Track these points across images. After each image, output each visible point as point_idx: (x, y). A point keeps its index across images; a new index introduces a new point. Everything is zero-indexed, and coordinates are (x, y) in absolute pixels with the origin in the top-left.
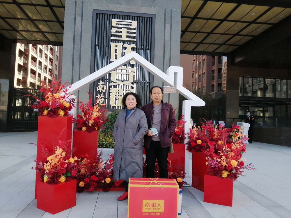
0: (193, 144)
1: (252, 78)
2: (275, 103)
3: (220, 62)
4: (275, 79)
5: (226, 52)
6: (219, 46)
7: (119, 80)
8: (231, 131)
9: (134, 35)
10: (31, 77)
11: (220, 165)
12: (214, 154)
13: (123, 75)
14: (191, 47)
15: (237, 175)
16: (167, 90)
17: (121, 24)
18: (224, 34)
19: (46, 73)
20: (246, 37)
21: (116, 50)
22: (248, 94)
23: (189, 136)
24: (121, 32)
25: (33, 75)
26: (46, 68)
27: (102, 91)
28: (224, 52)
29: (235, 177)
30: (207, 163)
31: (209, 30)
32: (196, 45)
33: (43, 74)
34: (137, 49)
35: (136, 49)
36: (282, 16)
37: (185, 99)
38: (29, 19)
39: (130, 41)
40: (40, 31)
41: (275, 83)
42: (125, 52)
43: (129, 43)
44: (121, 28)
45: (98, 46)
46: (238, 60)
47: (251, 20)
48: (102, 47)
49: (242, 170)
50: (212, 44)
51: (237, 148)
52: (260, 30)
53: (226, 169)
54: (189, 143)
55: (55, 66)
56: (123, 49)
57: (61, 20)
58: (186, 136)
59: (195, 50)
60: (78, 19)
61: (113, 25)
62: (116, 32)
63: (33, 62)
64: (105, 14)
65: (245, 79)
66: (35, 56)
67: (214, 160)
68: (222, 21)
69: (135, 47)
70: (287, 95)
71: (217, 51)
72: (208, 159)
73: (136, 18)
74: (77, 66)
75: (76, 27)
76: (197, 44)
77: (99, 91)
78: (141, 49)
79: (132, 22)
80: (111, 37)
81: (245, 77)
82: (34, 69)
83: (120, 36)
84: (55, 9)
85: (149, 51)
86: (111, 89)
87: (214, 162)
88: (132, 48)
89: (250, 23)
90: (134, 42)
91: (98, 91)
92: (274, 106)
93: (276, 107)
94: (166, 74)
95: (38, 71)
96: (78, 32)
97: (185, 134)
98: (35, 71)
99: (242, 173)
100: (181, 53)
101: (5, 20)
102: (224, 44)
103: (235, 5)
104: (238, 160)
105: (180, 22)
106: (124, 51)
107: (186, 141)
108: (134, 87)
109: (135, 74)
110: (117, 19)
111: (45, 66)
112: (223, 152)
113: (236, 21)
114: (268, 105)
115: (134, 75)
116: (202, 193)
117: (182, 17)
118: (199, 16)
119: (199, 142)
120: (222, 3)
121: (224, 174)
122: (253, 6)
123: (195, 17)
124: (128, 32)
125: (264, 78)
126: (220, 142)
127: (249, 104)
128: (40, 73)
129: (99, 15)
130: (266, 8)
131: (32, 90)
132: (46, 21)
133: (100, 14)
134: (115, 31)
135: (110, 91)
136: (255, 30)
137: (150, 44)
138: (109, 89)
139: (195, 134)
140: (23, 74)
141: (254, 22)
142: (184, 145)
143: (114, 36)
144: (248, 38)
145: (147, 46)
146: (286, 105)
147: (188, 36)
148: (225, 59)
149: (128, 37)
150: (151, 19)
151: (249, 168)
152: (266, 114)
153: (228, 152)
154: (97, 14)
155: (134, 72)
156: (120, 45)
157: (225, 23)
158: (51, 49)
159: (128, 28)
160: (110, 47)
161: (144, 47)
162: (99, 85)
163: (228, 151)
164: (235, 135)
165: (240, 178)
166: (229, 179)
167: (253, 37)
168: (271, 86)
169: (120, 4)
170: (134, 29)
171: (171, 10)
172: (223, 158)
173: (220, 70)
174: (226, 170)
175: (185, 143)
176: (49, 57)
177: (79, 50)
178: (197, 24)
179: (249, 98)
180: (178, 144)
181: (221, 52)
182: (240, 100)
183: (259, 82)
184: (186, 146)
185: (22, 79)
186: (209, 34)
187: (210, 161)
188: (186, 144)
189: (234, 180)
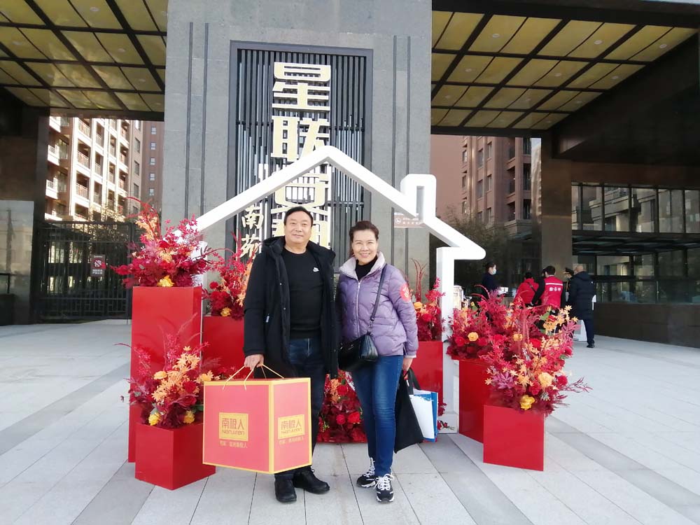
0: (459, 340)
1: (601, 188)
2: (657, 244)
3: (527, 150)
4: (656, 188)
5: (538, 127)
6: (521, 114)
7: (292, 201)
8: (541, 313)
9: (326, 98)
10: (79, 192)
11: (516, 383)
12: (502, 362)
13: (300, 189)
14: (456, 118)
15: (554, 404)
16: (402, 221)
17: (295, 74)
18: (533, 87)
19: (114, 182)
20: (584, 94)
21: (285, 132)
22: (594, 224)
23: (451, 324)
24: (295, 91)
25: (81, 187)
26: (112, 171)
27: (254, 227)
28: (534, 128)
29: (548, 407)
30: (488, 382)
31: (497, 80)
32: (467, 113)
33: (107, 186)
34: (333, 128)
35: (331, 129)
36: (663, 46)
37: (443, 244)
38: (81, 61)
39: (316, 112)
40: (105, 88)
41: (655, 197)
42: (304, 137)
43: (313, 114)
44: (295, 82)
45: (244, 124)
46: (568, 145)
47: (594, 55)
48: (253, 126)
49: (561, 393)
50: (506, 109)
51: (553, 349)
52: (615, 78)
53: (529, 391)
54: (452, 341)
55: (134, 164)
56: (301, 130)
57: (155, 62)
58: (445, 325)
59: (466, 125)
60: (198, 64)
61: (277, 75)
62: (285, 91)
63: (83, 155)
64: (258, 51)
65: (586, 190)
66: (87, 141)
67: (504, 374)
68: (527, 58)
69: (328, 124)
70: (684, 227)
71: (517, 126)
72: (492, 371)
73: (329, 58)
74: (195, 169)
75: (194, 82)
76: (470, 111)
77: (248, 226)
78: (341, 130)
79: (319, 69)
80: (274, 103)
81: (585, 185)
82: (86, 172)
83: (294, 101)
84: (140, 38)
85: (360, 133)
86: (274, 221)
87: (503, 377)
88: (321, 127)
89: (592, 62)
90: (324, 115)
91: (245, 226)
92: (654, 252)
93: (660, 254)
94: (400, 191)
95: (94, 177)
96: (198, 92)
97: (443, 321)
98: (88, 178)
99: (564, 401)
100: (433, 132)
101: (26, 65)
102: (534, 109)
103: (555, 22)
104: (555, 373)
105: (429, 66)
106: (302, 134)
107: (446, 335)
108: (326, 216)
109: (329, 186)
110: (286, 62)
111: (111, 164)
112: (522, 357)
113: (560, 59)
114: (642, 250)
115: (326, 189)
116: (480, 446)
117: (434, 50)
118: (473, 48)
119: (473, 336)
120: (525, 18)
121: (524, 402)
122: (596, 24)
123: (464, 51)
124: (310, 92)
125: (630, 187)
126: (516, 336)
127: (596, 247)
128: (99, 182)
129: (243, 53)
130: (628, 28)
131: (86, 226)
132: (119, 65)
133: (246, 51)
134: (282, 90)
135: (273, 226)
136: (604, 76)
137: (361, 117)
138: (271, 223)
139: (464, 320)
140: (58, 186)
141: (601, 59)
142: (441, 344)
143: (280, 100)
144: (588, 97)
145: (356, 122)
146: (685, 249)
147: (450, 94)
148: (536, 144)
149: (311, 102)
150: (362, 59)
151: (577, 389)
152: (637, 271)
153: (534, 356)
154: (239, 51)
155: (327, 182)
156: (293, 121)
157: (533, 62)
158: (124, 125)
159: (310, 83)
160: (271, 125)
161: (347, 124)
162: (248, 213)
163: (534, 354)
164: (549, 321)
165: (558, 411)
166: (535, 412)
167: (601, 93)
168: (649, 204)
169: (292, 28)
170: (325, 84)
171: (409, 38)
172: (524, 368)
173: (527, 168)
174: (530, 395)
175: (443, 340)
176: (121, 144)
177: (201, 133)
178: (469, 67)
179: (595, 236)
180: (427, 342)
181: (528, 127)
182: (574, 240)
183: (621, 196)
184: (445, 347)
185: (56, 198)
186: (498, 87)
187: (496, 375)
188: (445, 342)
189: (547, 416)
